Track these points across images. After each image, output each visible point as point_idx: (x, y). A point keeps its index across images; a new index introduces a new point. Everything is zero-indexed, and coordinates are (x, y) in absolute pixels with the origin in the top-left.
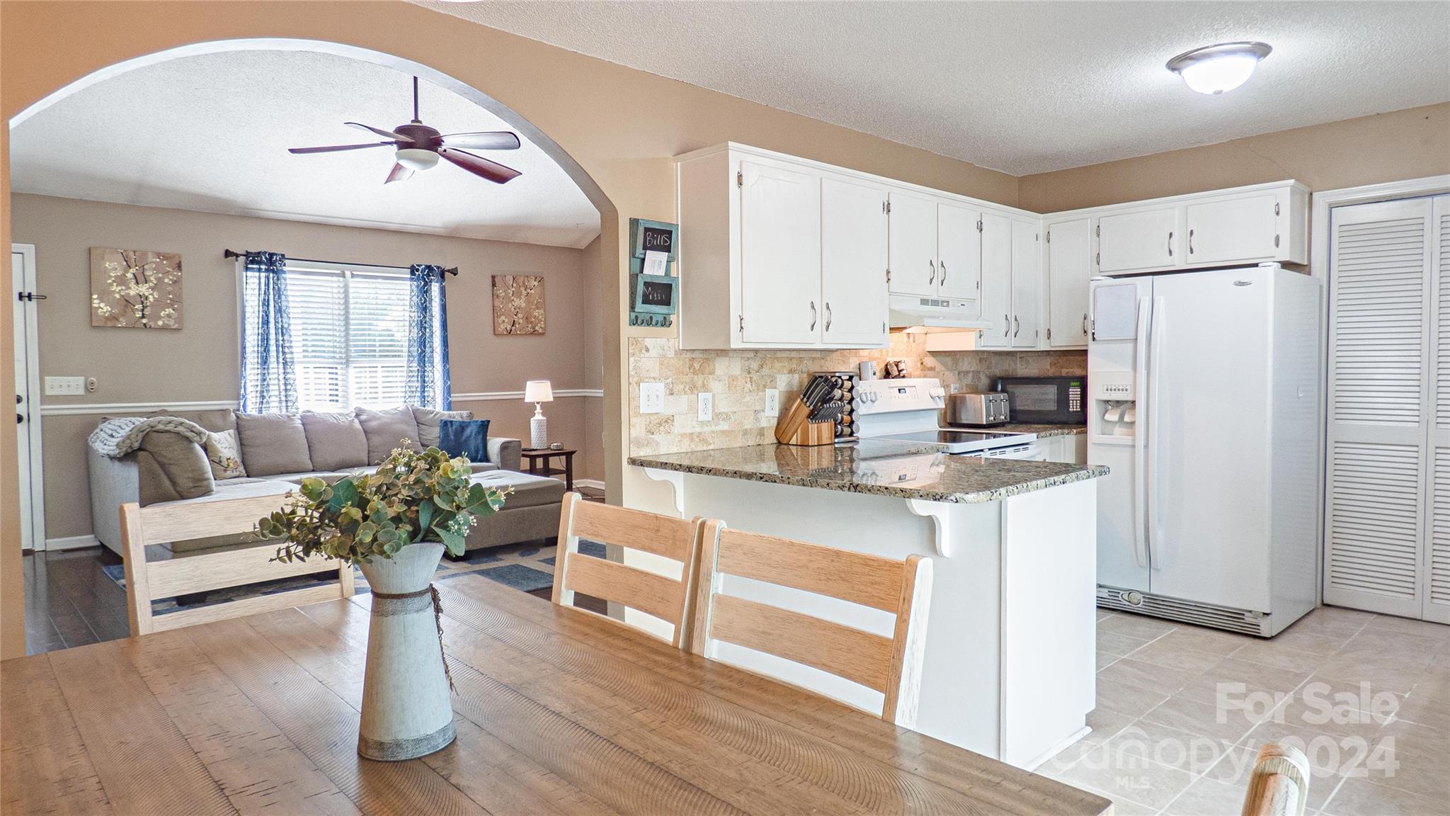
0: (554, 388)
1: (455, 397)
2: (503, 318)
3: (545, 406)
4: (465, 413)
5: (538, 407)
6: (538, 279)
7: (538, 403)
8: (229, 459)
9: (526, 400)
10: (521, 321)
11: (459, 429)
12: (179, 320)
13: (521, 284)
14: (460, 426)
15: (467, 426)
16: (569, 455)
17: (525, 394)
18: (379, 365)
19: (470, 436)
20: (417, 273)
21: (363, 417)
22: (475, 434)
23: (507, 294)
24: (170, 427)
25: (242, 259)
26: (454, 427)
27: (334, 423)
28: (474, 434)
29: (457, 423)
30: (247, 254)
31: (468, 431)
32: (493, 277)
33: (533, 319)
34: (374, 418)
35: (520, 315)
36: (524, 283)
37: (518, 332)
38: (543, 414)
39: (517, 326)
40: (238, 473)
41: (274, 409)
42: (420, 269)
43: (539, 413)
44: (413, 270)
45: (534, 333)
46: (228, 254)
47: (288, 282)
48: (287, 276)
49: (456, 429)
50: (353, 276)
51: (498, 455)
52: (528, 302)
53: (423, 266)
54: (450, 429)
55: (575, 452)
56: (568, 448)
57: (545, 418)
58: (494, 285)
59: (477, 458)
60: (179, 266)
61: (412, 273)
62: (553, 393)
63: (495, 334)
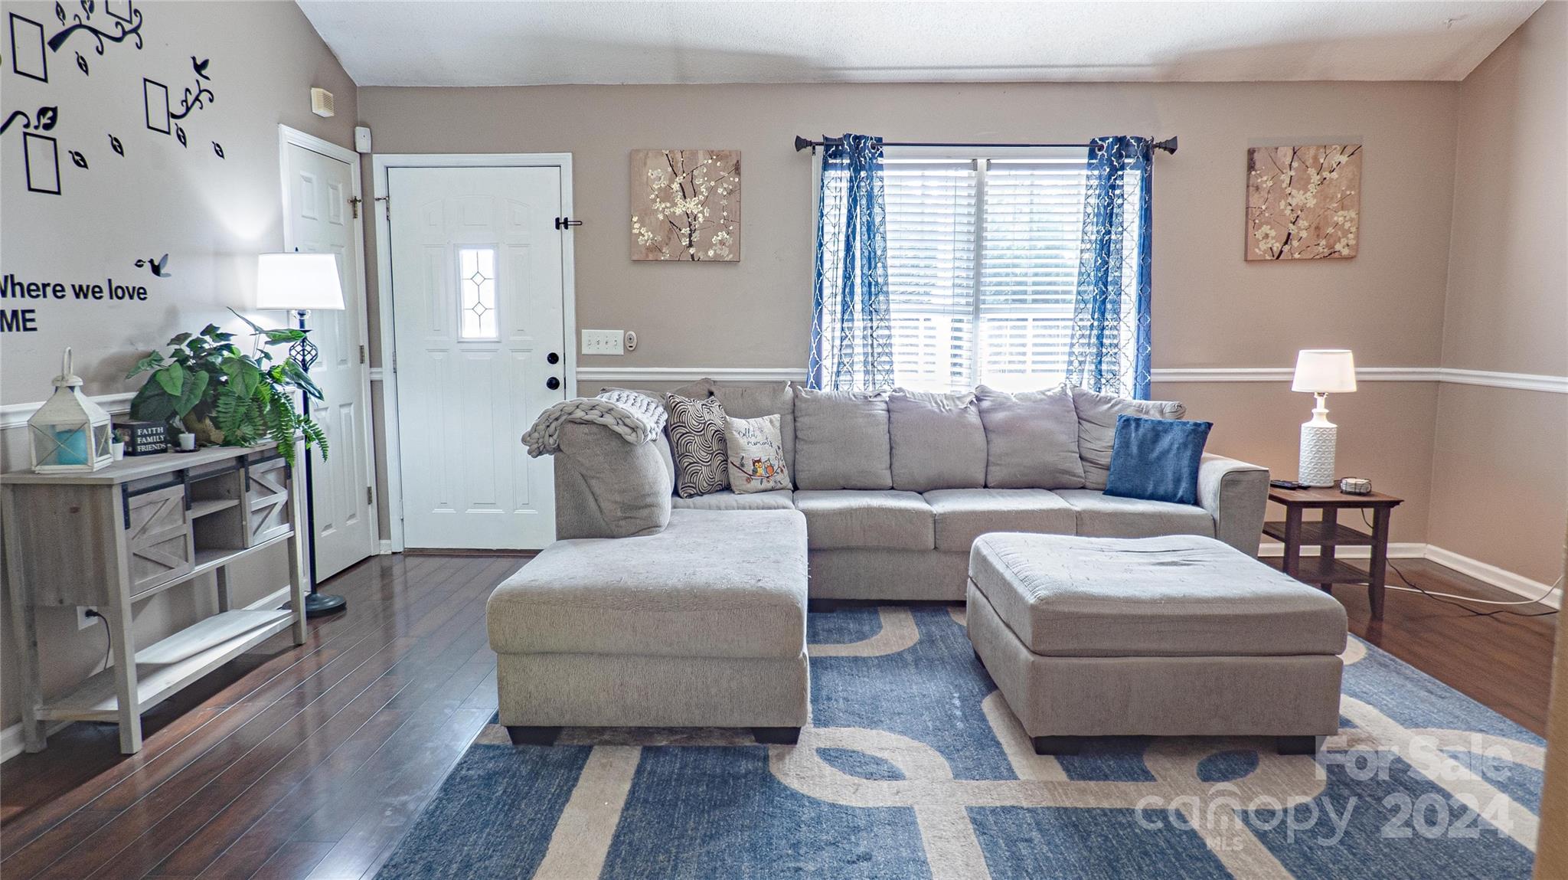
0: (1359, 362)
1: (1158, 374)
2: (1266, 229)
3: (1337, 402)
4: (1168, 405)
5: (1321, 402)
6: (1349, 150)
7: (1321, 394)
8: (759, 461)
9: (1295, 388)
10: (1304, 234)
11: (1150, 435)
12: (736, 248)
13: (1309, 162)
14: (1154, 429)
15: (1166, 431)
16: (1383, 509)
17: (1293, 374)
18: (1030, 316)
19: (1168, 451)
20: (1100, 153)
21: (986, 404)
22: (1178, 449)
23: (1276, 185)
24: (593, 416)
25: (820, 149)
26: (1141, 430)
27: (934, 412)
28: (1176, 446)
29: (1148, 426)
30: (827, 143)
31: (1165, 442)
32: (1251, 152)
33: (1330, 230)
34: (1001, 405)
35: (1303, 223)
36: (1316, 159)
37: (1297, 256)
38: (1330, 417)
39: (1295, 243)
40: (771, 484)
41: (857, 384)
42: (1105, 146)
43: (1321, 414)
44: (1094, 148)
45: (1331, 256)
46: (801, 144)
47: (886, 182)
48: (885, 173)
49: (1145, 435)
50: (990, 166)
51: (1215, 495)
52: (1323, 197)
53: (1111, 140)
54: (1133, 435)
55: (1397, 503)
56: (1383, 491)
57: (1335, 426)
58: (1251, 167)
59: (1175, 495)
60: (737, 169)
61: (1092, 155)
62: (1357, 373)
63: (1246, 260)
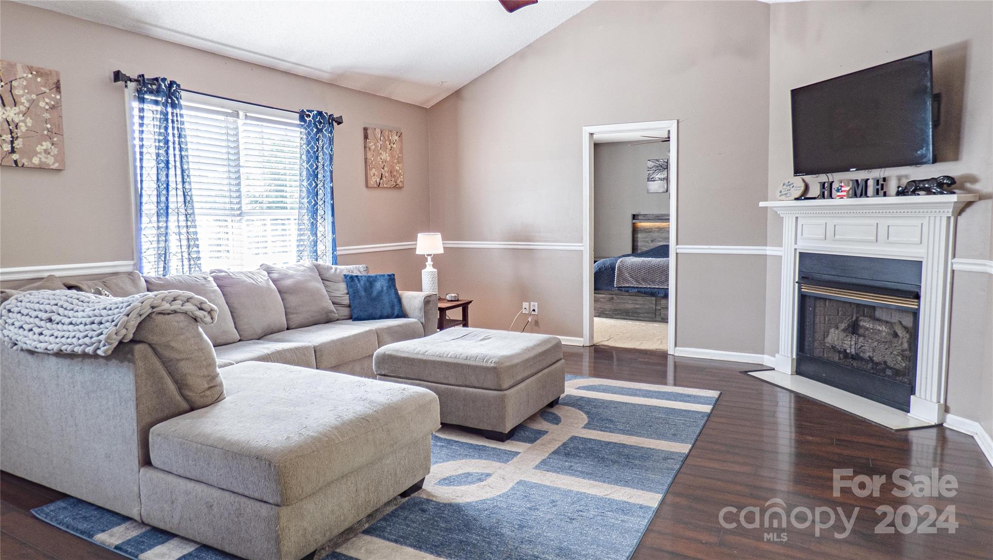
0: (444, 239)
1: (341, 250)
2: (374, 170)
3: (436, 259)
4: (361, 267)
5: (429, 258)
6: (399, 134)
7: (428, 255)
9: (418, 252)
10: (387, 174)
11: (368, 284)
13: (386, 138)
14: (368, 280)
15: (375, 281)
16: (465, 307)
17: (416, 244)
18: (268, 218)
19: (382, 291)
20: (308, 119)
21: (275, 276)
22: (387, 289)
23: (376, 147)
25: (132, 85)
26: (362, 283)
27: (254, 284)
28: (385, 288)
29: (364, 279)
30: (141, 80)
31: (378, 285)
32: (365, 129)
33: (395, 173)
34: (286, 276)
35: (386, 169)
36: (388, 137)
37: (385, 186)
38: (434, 266)
39: (384, 178)
42: (311, 115)
43: (430, 265)
44: (302, 116)
45: (396, 187)
46: (117, 76)
47: (185, 119)
48: (183, 112)
49: (365, 284)
50: (246, 117)
51: (421, 310)
52: (392, 157)
53: (316, 112)
54: (359, 285)
55: (471, 302)
56: (464, 298)
57: (436, 270)
58: (366, 137)
59: (393, 314)
60: (58, 87)
61: (302, 118)
62: (443, 244)
63: (367, 187)
